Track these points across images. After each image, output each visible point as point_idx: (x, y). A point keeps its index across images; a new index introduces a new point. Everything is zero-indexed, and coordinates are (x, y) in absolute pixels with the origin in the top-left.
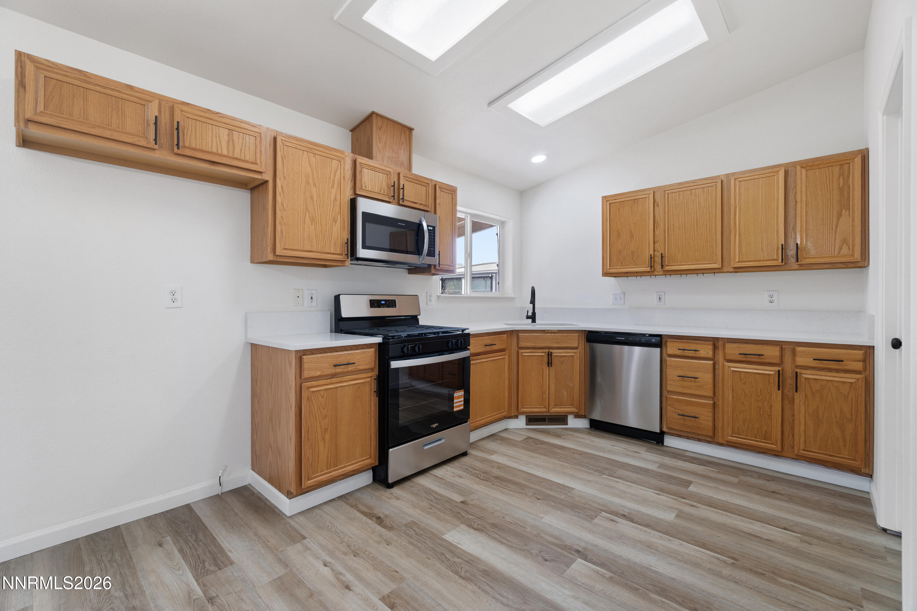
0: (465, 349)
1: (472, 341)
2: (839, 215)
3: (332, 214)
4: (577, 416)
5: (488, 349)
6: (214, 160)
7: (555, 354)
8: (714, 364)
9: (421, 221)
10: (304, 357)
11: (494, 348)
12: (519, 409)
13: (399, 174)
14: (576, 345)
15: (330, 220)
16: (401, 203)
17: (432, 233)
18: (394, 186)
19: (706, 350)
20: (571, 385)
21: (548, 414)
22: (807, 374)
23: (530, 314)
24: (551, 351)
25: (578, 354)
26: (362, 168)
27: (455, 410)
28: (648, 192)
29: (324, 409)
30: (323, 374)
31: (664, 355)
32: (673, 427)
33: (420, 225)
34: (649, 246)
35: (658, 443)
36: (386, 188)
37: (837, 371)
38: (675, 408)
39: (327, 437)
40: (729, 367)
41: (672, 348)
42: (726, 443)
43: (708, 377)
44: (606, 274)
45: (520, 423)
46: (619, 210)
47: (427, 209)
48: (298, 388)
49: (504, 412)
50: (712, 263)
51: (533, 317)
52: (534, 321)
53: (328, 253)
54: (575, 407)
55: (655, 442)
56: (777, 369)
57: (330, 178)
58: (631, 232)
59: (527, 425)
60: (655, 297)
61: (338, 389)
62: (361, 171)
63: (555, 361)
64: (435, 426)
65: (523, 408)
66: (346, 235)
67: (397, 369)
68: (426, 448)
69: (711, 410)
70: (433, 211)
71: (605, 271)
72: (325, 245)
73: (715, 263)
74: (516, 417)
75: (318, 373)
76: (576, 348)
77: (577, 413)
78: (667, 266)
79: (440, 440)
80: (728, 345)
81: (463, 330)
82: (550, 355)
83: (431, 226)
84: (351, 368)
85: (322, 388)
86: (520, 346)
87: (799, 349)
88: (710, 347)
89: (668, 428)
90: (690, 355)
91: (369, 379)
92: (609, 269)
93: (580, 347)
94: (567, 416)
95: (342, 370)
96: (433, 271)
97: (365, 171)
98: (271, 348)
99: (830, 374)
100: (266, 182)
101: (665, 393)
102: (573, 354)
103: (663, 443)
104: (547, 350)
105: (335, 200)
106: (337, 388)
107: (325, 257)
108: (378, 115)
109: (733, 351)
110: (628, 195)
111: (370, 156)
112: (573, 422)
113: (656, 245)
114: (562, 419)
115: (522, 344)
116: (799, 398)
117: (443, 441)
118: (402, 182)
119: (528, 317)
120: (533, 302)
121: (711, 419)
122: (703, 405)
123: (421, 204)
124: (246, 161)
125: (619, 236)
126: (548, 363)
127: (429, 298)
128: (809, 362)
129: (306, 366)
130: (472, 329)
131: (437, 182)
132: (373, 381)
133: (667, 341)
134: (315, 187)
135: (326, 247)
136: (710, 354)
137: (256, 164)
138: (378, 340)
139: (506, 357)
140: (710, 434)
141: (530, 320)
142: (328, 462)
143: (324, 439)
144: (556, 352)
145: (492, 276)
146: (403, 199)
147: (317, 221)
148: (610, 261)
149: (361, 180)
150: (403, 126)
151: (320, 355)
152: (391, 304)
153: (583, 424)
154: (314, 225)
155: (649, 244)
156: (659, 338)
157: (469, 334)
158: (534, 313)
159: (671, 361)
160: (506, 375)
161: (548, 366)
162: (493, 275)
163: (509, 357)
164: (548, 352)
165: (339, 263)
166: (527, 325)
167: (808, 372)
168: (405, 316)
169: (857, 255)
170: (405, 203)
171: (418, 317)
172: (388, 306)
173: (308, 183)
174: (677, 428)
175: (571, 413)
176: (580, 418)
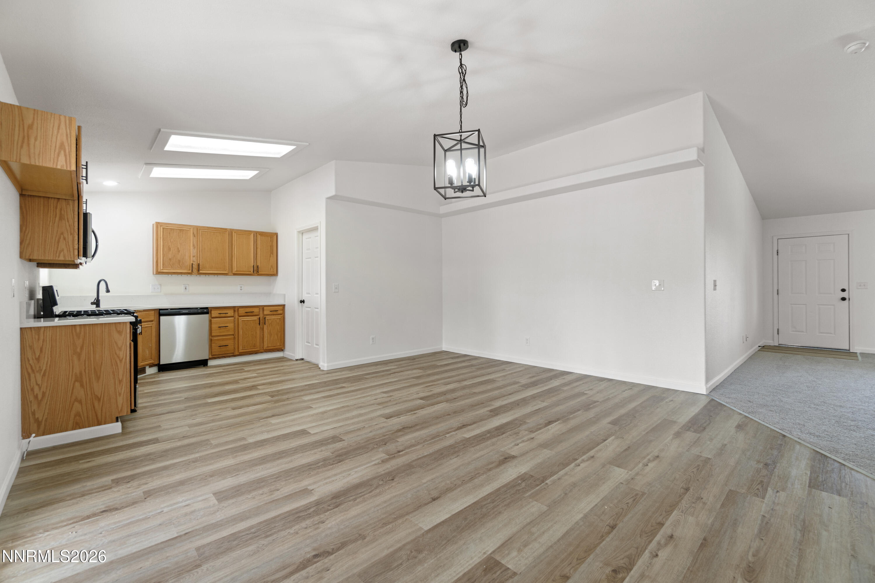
2: (270, 256)
4: (151, 366)
8: (234, 319)
19: (230, 313)
20: (151, 345)
22: (268, 318)
23: (95, 301)
25: (154, 325)
31: (211, 318)
32: (214, 354)
34: (190, 258)
35: (204, 366)
37: (276, 315)
38: (216, 344)
40: (240, 319)
41: (214, 313)
43: (231, 325)
44: (159, 273)
46: (170, 233)
48: (130, 346)
51: (97, 303)
54: (153, 360)
55: (202, 366)
56: (258, 317)
58: (178, 248)
60: (183, 287)
69: (233, 340)
71: (158, 271)
73: (225, 271)
76: (152, 321)
77: (153, 363)
78: (201, 270)
80: (240, 309)
87: (265, 308)
88: (233, 311)
89: (211, 356)
90: (223, 316)
92: (162, 269)
93: (154, 320)
94: (145, 367)
99: (274, 316)
101: (211, 337)
102: (151, 325)
103: (207, 366)
109: (242, 311)
110: (176, 226)
112: (149, 371)
113: (194, 258)
114: (142, 370)
116: (265, 327)
119: (93, 304)
121: (232, 345)
122: (230, 339)
125: (169, 249)
128: (269, 313)
133: (211, 310)
136: (232, 314)
140: (232, 351)
141: (95, 306)
148: (163, 265)
153: (154, 370)
158: (98, 300)
159: (214, 320)
167: (268, 316)
169: (275, 272)
174: (217, 354)
175: (147, 365)
176: (152, 367)
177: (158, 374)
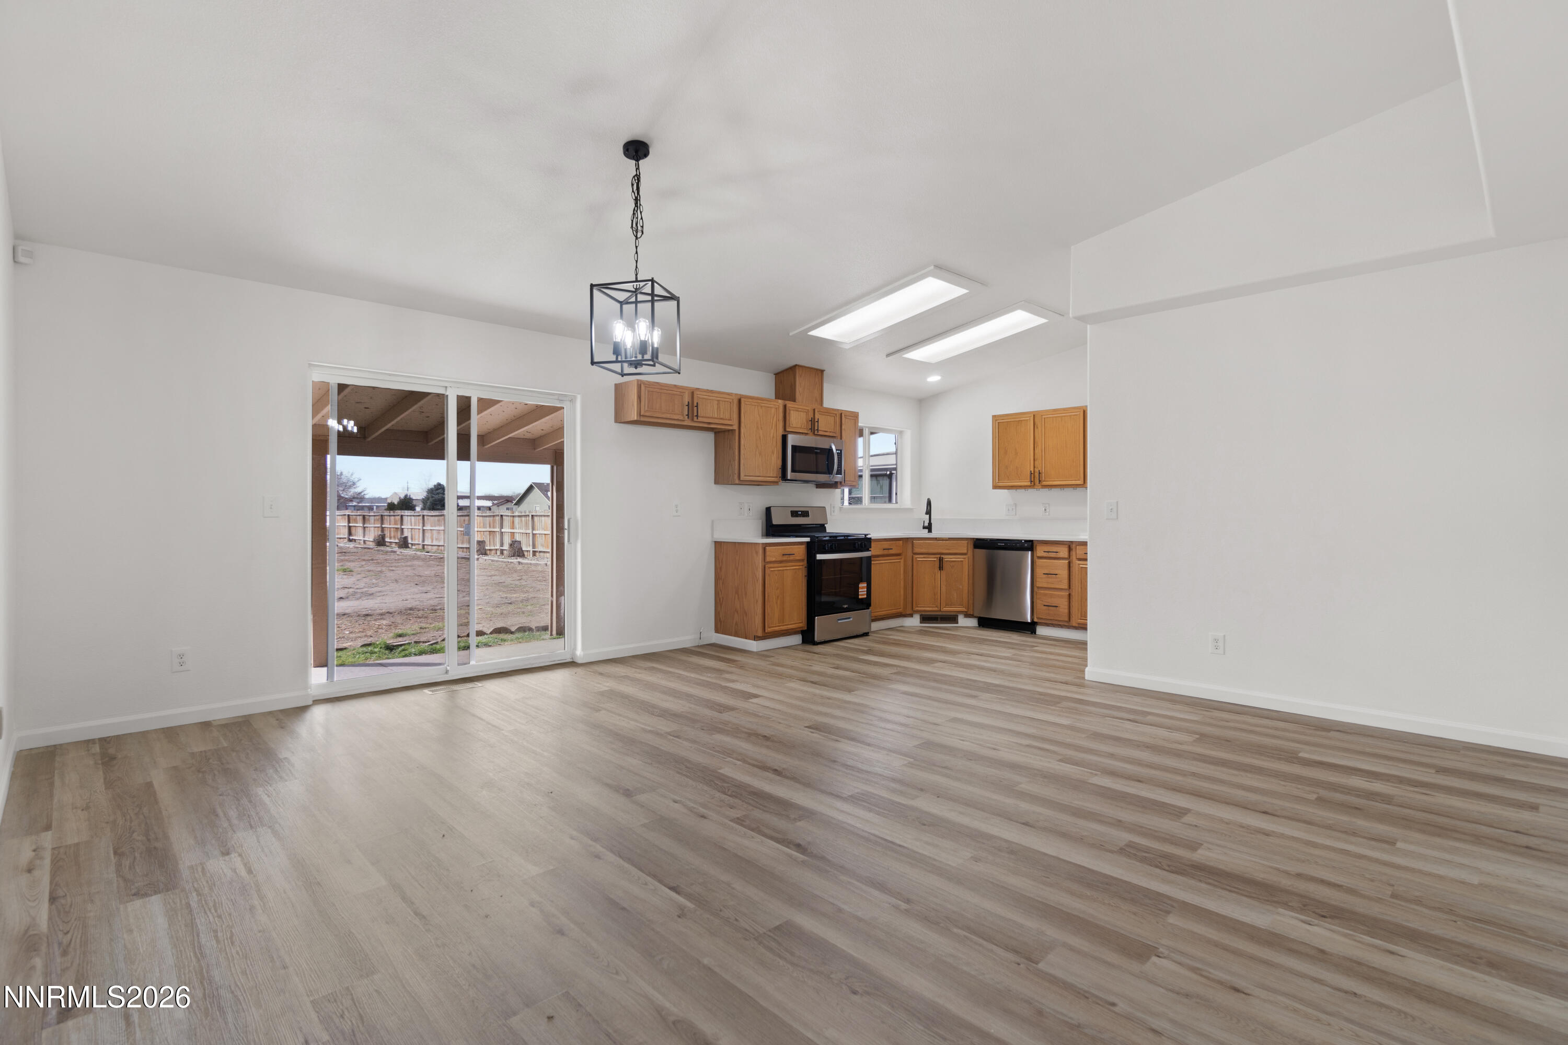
0: (868, 550)
1: (873, 544)
3: (771, 448)
4: (967, 615)
5: (886, 552)
6: (709, 422)
7: (946, 560)
8: (1069, 563)
9: (831, 447)
10: (767, 548)
11: (891, 552)
12: (914, 607)
13: (814, 410)
14: (965, 551)
15: (770, 452)
16: (816, 432)
17: (840, 455)
18: (811, 421)
19: (1063, 552)
20: (961, 587)
21: (940, 613)
23: (926, 524)
24: (942, 556)
25: (967, 560)
26: (790, 410)
27: (860, 597)
28: (1030, 415)
29: (777, 583)
30: (777, 560)
31: (1035, 557)
32: (1041, 617)
33: (831, 450)
34: (1030, 463)
36: (805, 423)
38: (1042, 601)
39: (779, 602)
40: (1079, 564)
41: (1040, 551)
42: (1077, 625)
43: (1064, 573)
44: (995, 487)
45: (914, 622)
46: (1006, 430)
47: (835, 435)
48: (763, 568)
49: (900, 608)
50: (1077, 480)
51: (929, 528)
52: (930, 531)
53: (769, 477)
54: (964, 607)
55: (1030, 632)
57: (770, 422)
58: (1015, 450)
59: (921, 623)
60: (1042, 509)
62: (789, 413)
63: (945, 565)
64: (846, 606)
65: (917, 607)
66: (779, 463)
67: (821, 560)
68: (839, 622)
69: (1067, 600)
70: (839, 437)
71: (994, 484)
73: (1079, 480)
74: (911, 616)
75: (774, 559)
76: (965, 554)
77: (966, 612)
78: (1044, 481)
79: (849, 618)
81: (866, 535)
82: (941, 560)
83: (838, 450)
84: (792, 558)
85: (776, 569)
86: (914, 552)
88: (1067, 550)
89: (1037, 618)
90: (1052, 556)
91: (801, 567)
92: (998, 482)
93: (969, 554)
94: (958, 615)
95: (787, 559)
96: (839, 486)
97: (792, 412)
98: (737, 544)
100: (735, 430)
101: (1035, 589)
102: (962, 560)
103: (1035, 633)
104: (939, 556)
105: (773, 437)
106: (784, 570)
107: (765, 479)
108: (799, 366)
109: (1080, 550)
110: (1014, 417)
111: (794, 400)
112: (963, 621)
113: (1036, 462)
114: (953, 619)
115: (916, 550)
117: (851, 619)
118: (817, 417)
119: (924, 528)
120: (929, 512)
121: (1067, 607)
122: (1062, 597)
123: (830, 432)
124: (726, 419)
125: (1006, 452)
126: (940, 567)
127: (832, 509)
129: (768, 553)
130: (873, 535)
131: (843, 410)
132: (804, 569)
133: (1036, 546)
134: (762, 430)
135: (767, 471)
136: (1066, 556)
137: (729, 419)
138: (808, 539)
139: (902, 561)
140: (1066, 619)
141: (927, 530)
142: (779, 619)
143: (777, 603)
144: (947, 558)
145: (891, 474)
146: (818, 430)
147: (763, 454)
148: (998, 476)
149: (789, 420)
150: (817, 370)
151: (774, 548)
152: (805, 514)
153: (973, 622)
154: (761, 457)
155: (1030, 461)
156: (1031, 543)
157: (870, 538)
158: (930, 524)
159: (1039, 562)
160: (902, 576)
161: (940, 570)
162: (893, 472)
163: (905, 561)
164: (940, 558)
165: (776, 483)
166: (925, 534)
168: (816, 524)
170: (820, 433)
171: (825, 525)
172: (804, 516)
173: (758, 428)
174: (1044, 618)
175: (961, 612)
176: (970, 617)
177: (976, 629)
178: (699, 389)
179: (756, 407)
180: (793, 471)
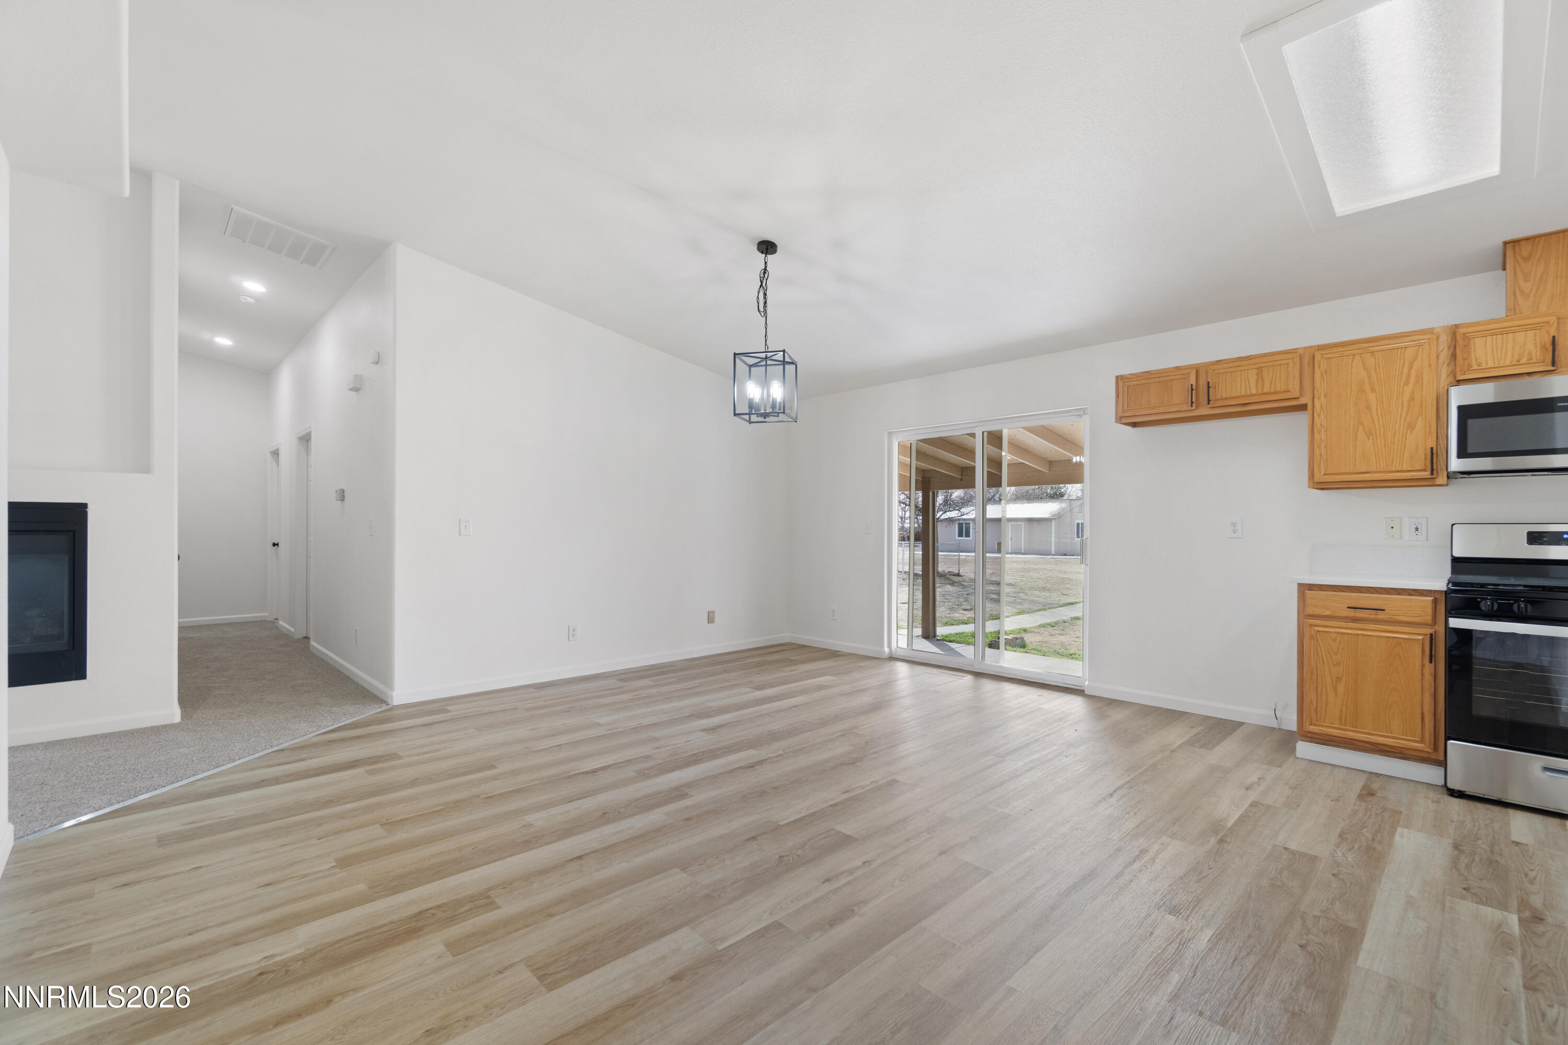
3: (1405, 419)
6: (1243, 402)
10: (1307, 592)
15: (1402, 427)
18: (1553, 343)
26: (1468, 339)
29: (1336, 654)
30: (1334, 615)
39: (1341, 688)
53: (1398, 471)
57: (1402, 372)
61: (1360, 637)
62: (1466, 345)
66: (1433, 442)
72: (1393, 462)
75: (1327, 613)
84: (1381, 616)
85: (1333, 630)
91: (1420, 637)
95: (1367, 616)
97: (1477, 342)
100: (1307, 404)
106: (1358, 635)
107: (1388, 477)
124: (1277, 393)
129: (1311, 601)
134: (1374, 394)
135: (1394, 464)
137: (1289, 391)
142: (1341, 717)
143: (1335, 689)
147: (1378, 433)
149: (1468, 357)
151: (1331, 593)
154: (1373, 439)
178: (1221, 361)
179: (1357, 357)
180: (1460, 455)
